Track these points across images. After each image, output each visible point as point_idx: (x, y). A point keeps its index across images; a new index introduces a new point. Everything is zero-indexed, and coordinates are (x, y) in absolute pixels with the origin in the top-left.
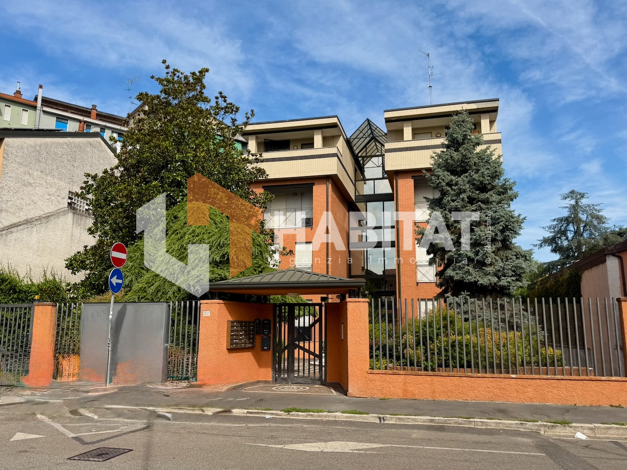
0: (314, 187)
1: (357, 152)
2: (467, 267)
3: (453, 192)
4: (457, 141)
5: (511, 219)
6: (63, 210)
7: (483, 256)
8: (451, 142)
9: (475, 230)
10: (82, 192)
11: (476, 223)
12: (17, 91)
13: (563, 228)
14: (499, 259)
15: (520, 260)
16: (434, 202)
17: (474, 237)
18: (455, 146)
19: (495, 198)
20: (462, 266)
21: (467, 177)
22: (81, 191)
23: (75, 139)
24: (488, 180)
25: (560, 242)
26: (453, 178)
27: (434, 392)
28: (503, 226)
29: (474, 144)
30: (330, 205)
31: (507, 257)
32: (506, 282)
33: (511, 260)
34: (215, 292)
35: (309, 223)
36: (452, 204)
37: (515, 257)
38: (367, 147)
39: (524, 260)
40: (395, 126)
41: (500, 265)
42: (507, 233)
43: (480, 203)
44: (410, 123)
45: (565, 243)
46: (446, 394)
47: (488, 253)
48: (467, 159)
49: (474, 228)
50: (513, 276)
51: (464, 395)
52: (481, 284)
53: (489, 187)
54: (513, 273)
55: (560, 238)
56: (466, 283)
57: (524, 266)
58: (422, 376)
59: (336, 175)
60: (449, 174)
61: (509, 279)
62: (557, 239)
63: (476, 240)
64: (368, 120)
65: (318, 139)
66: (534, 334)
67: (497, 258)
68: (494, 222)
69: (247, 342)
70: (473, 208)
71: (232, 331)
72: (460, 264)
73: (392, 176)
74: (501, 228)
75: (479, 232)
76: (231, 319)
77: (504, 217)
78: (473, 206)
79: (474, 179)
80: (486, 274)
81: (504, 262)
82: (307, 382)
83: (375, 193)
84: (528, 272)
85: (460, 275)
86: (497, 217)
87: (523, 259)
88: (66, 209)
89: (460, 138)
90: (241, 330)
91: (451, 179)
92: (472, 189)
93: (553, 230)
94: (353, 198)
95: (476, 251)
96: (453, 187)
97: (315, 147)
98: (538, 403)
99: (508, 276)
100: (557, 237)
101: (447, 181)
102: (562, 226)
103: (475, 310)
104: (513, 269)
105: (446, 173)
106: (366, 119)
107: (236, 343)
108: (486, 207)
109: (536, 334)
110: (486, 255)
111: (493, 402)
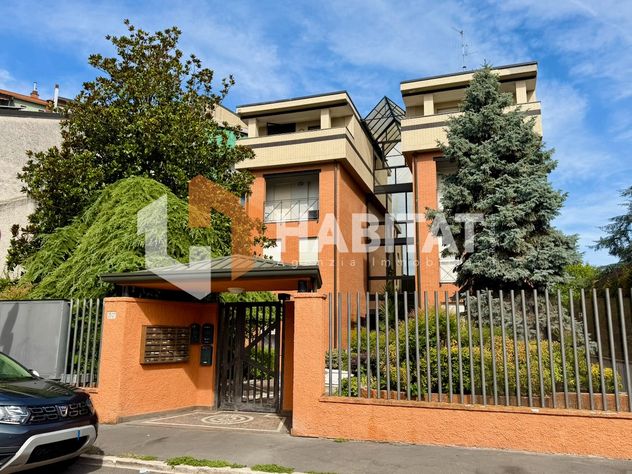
0: (320, 174)
1: (376, 136)
2: (489, 257)
3: (472, 164)
4: (478, 100)
5: (547, 193)
6: (21, 199)
7: (509, 243)
8: (471, 102)
9: (499, 209)
10: (26, 174)
11: (501, 200)
12: (33, 91)
13: (623, 228)
14: (533, 247)
15: (560, 248)
16: (450, 179)
17: (498, 218)
18: (476, 107)
19: (525, 168)
20: (483, 257)
21: (490, 144)
22: (24, 172)
23: (37, 119)
24: (516, 145)
25: (619, 244)
26: (473, 146)
27: (414, 432)
28: (536, 203)
29: (500, 104)
30: (338, 194)
31: (542, 244)
32: (541, 276)
33: (548, 248)
34: (125, 287)
35: (314, 216)
36: (470, 177)
37: (553, 244)
38: (388, 131)
39: (566, 249)
40: (414, 100)
41: (533, 254)
42: (542, 212)
43: (506, 175)
44: (431, 96)
45: (626, 245)
46: (432, 436)
47: (516, 238)
48: (490, 120)
49: (498, 206)
50: (550, 268)
51: (459, 438)
52: (508, 279)
53: (518, 155)
54: (550, 265)
55: (619, 238)
56: (488, 278)
57: (565, 255)
58: (397, 408)
59: (345, 158)
60: (467, 141)
61: (545, 273)
62: (616, 240)
63: (501, 222)
64: (386, 98)
65: (325, 119)
66: (580, 344)
67: (530, 245)
68: (525, 198)
69: (175, 354)
70: (497, 183)
71: (148, 340)
72: (480, 254)
73: (412, 157)
74: (533, 205)
75: (504, 212)
76: (148, 323)
77: (537, 191)
78: (498, 179)
79: (499, 146)
80: (515, 266)
81: (538, 250)
82: (258, 409)
83: (397, 183)
84: (571, 263)
85: (480, 268)
86: (528, 191)
87: (565, 246)
88: (24, 198)
89: (481, 96)
90: (165, 338)
91: (470, 148)
92: (496, 158)
93: (611, 230)
94: (372, 189)
95: (501, 237)
96: (472, 156)
97: (321, 128)
98: (575, 455)
99: (544, 269)
100: (616, 238)
101: (464, 150)
102: (622, 225)
103: (500, 313)
104: (550, 259)
105: (463, 140)
106: (383, 97)
107: (156, 357)
108: (514, 180)
109: (585, 345)
110: (514, 240)
111: (504, 450)
